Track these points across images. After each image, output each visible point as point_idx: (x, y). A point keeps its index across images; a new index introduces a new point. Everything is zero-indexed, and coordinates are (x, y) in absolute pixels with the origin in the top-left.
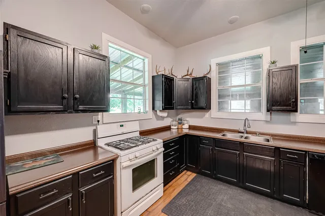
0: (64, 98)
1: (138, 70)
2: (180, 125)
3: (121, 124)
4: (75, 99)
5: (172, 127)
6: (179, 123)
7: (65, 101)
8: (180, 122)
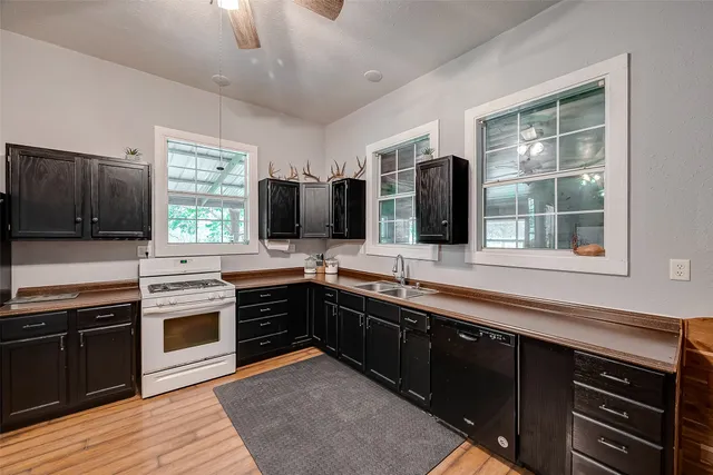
0: (76, 222)
1: (230, 185)
2: (320, 268)
3: (184, 259)
4: (93, 222)
5: (306, 271)
6: (318, 264)
7: (78, 226)
8: (321, 261)
